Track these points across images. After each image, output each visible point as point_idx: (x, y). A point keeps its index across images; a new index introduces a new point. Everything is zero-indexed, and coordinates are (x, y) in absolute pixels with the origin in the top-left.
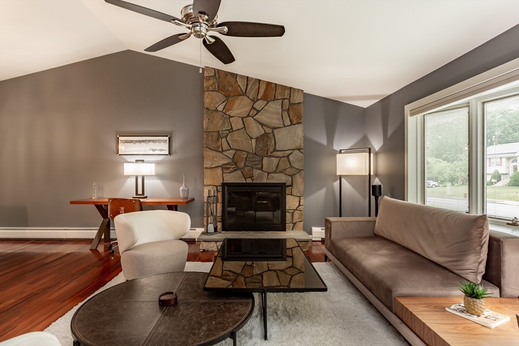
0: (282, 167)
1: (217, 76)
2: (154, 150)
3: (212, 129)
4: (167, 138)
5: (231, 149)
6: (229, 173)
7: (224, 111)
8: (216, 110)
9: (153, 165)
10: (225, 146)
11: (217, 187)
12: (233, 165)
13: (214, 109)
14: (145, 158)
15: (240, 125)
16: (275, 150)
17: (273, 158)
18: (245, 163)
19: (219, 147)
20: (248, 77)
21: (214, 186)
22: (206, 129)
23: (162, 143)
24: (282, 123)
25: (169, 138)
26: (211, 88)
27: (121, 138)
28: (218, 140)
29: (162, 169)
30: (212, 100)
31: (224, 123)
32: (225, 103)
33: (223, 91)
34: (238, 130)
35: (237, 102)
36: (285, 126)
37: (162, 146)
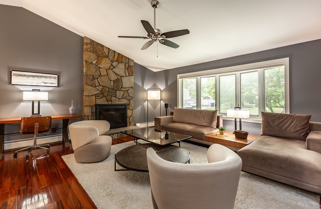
0: (125, 96)
1: (92, 43)
2: (45, 83)
3: (89, 73)
4: (56, 76)
5: (100, 86)
6: (99, 99)
7: (96, 64)
8: (92, 63)
9: (47, 93)
10: (97, 84)
11: (92, 106)
12: (102, 94)
13: (91, 62)
15: (105, 73)
16: (122, 87)
17: (121, 91)
18: (108, 94)
19: (93, 84)
20: (109, 48)
21: (90, 106)
22: (86, 73)
23: (53, 79)
24: (125, 74)
25: (58, 76)
26: (88, 50)
27: (13, 72)
28: (93, 80)
30: (89, 57)
31: (96, 71)
32: (97, 60)
33: (96, 53)
34: (104, 75)
35: (104, 61)
36: (126, 76)
37: (52, 81)
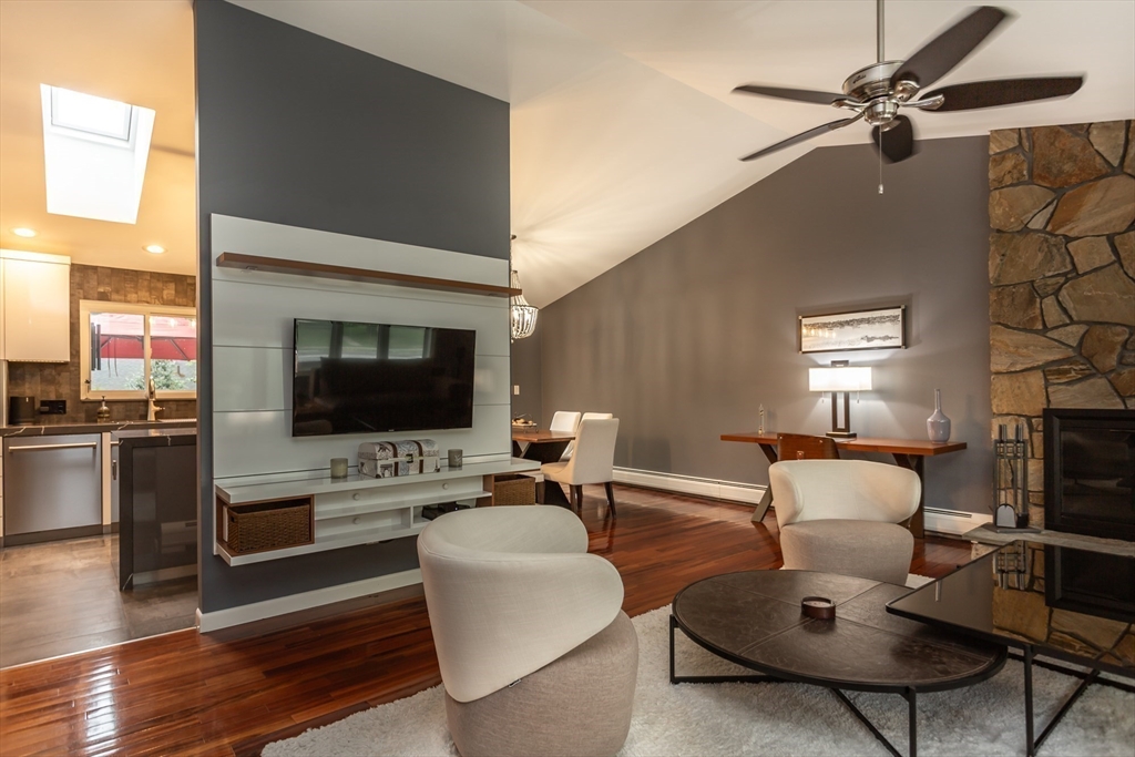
1: (1026, 144)
2: (869, 340)
3: (1012, 276)
4: (898, 312)
5: (1073, 322)
6: (1068, 383)
7: (1049, 228)
8: (1025, 231)
9: (868, 370)
10: (1053, 315)
11: (1029, 419)
12: (1083, 362)
13: (1020, 228)
14: (851, 357)
15: (1106, 255)
18: (1121, 357)
19: (1033, 320)
20: (1129, 122)
21: (1020, 416)
22: (997, 280)
23: (888, 324)
25: (904, 311)
26: (1008, 180)
27: (805, 321)
28: (1031, 302)
29: (891, 379)
30: (1011, 207)
31: (1049, 258)
32: (1051, 208)
33: (1043, 178)
34: (1096, 270)
35: (1093, 197)
37: (887, 330)
